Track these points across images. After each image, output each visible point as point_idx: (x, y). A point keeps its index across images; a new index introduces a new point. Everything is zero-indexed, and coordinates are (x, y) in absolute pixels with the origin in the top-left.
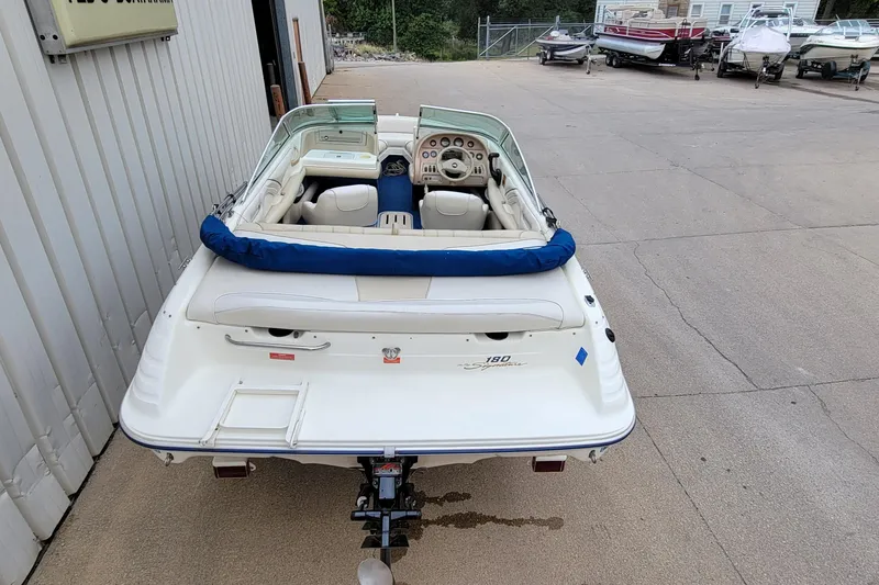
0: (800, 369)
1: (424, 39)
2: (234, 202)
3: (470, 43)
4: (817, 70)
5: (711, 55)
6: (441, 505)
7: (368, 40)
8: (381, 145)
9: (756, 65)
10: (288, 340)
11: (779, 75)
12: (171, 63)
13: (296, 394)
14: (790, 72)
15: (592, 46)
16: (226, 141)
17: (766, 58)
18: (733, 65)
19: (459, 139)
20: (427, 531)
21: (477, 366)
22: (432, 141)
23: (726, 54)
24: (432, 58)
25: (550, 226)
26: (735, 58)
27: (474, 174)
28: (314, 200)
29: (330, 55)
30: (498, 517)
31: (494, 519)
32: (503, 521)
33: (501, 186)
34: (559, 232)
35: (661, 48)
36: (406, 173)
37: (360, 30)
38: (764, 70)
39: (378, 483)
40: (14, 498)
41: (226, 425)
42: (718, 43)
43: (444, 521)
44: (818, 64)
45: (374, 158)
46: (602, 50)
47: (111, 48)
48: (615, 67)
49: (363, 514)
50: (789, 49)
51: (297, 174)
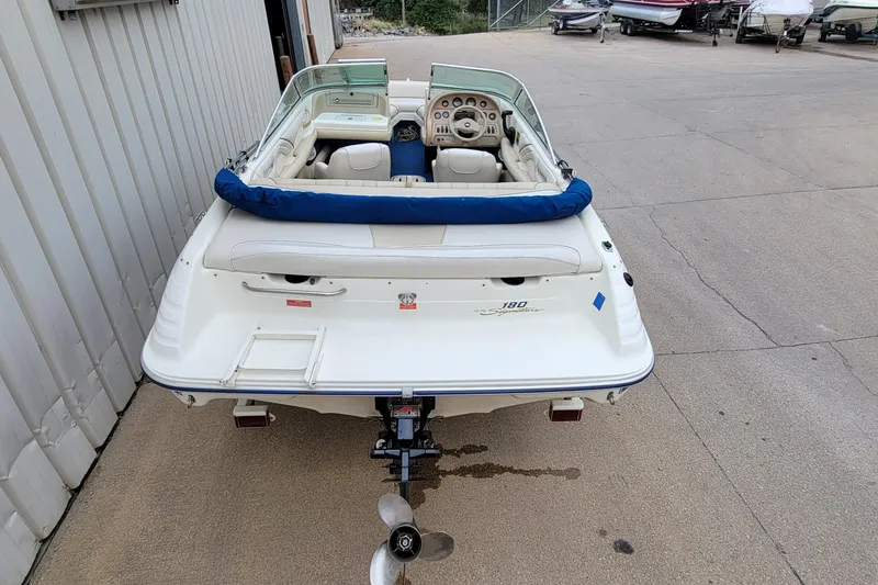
0: (821, 326)
1: (433, 12)
2: (247, 159)
3: (481, 17)
4: (841, 33)
5: (729, 21)
6: (458, 456)
7: (377, 16)
8: (392, 109)
9: (777, 28)
10: (304, 286)
11: (800, 39)
12: (180, 27)
13: (313, 339)
14: (812, 35)
15: (606, 13)
16: (237, 109)
17: (787, 21)
18: (753, 30)
19: (471, 99)
20: (445, 481)
21: (493, 312)
22: (444, 101)
23: (745, 18)
24: (442, 32)
25: (566, 177)
26: (754, 23)
27: (487, 134)
28: (327, 162)
29: (339, 30)
30: (515, 468)
31: (511, 470)
32: (521, 471)
33: (515, 144)
34: (575, 182)
35: (677, 14)
36: (419, 138)
37: (368, 6)
38: (785, 33)
39: (396, 427)
40: (43, 447)
41: (246, 366)
42: (737, 8)
43: (463, 471)
44: (842, 26)
45: (387, 119)
46: (616, 18)
47: (119, 6)
48: (630, 35)
49: (382, 452)
50: (811, 11)
51: (309, 136)
